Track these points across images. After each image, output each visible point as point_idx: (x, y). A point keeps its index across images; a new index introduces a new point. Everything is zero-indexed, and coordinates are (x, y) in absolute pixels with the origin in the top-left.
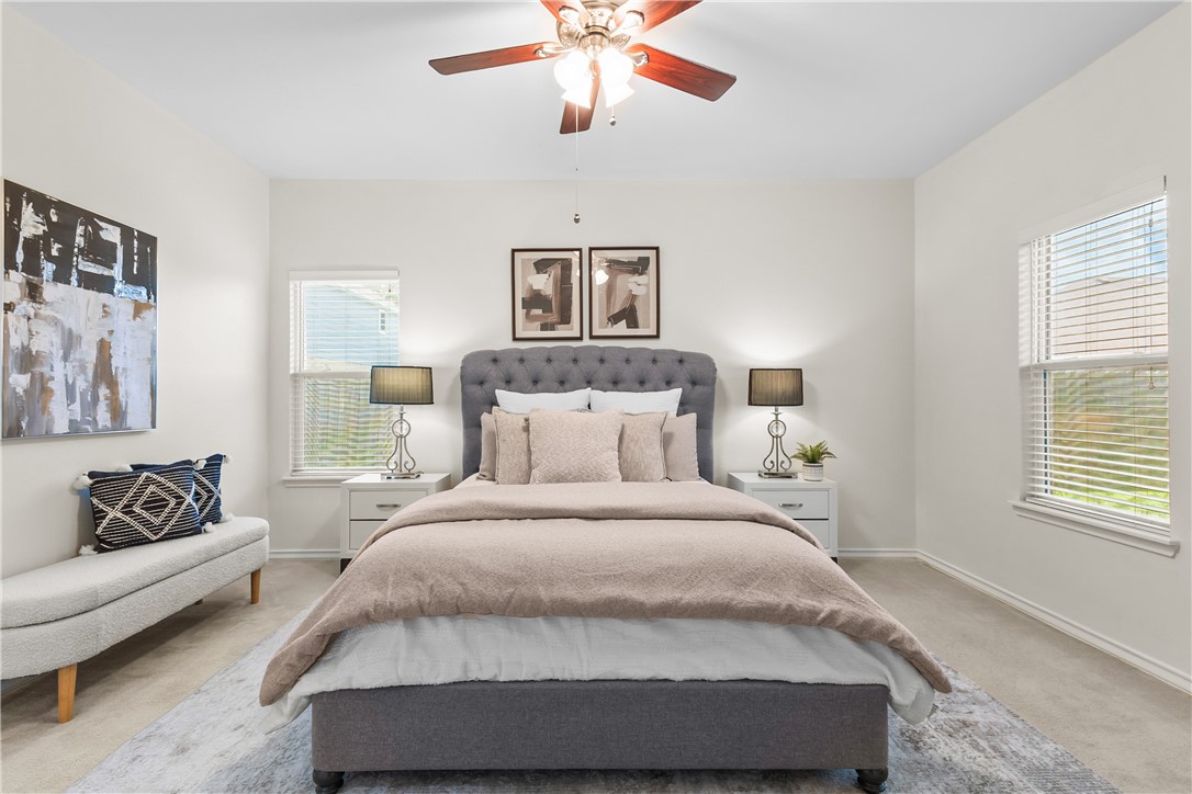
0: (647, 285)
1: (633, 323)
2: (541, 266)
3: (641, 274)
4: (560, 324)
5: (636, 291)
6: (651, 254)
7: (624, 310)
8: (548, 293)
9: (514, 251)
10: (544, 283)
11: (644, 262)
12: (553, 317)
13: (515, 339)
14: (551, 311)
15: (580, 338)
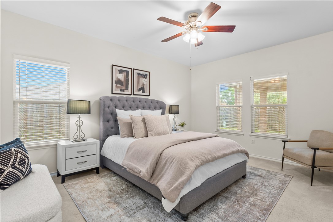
0: (147, 82)
1: (144, 92)
2: (121, 72)
3: (145, 78)
4: (126, 90)
5: (145, 83)
6: (148, 73)
7: (142, 88)
8: (122, 80)
9: (113, 65)
10: (121, 77)
11: (146, 75)
12: (124, 88)
13: (112, 93)
14: (123, 86)
15: (131, 95)
